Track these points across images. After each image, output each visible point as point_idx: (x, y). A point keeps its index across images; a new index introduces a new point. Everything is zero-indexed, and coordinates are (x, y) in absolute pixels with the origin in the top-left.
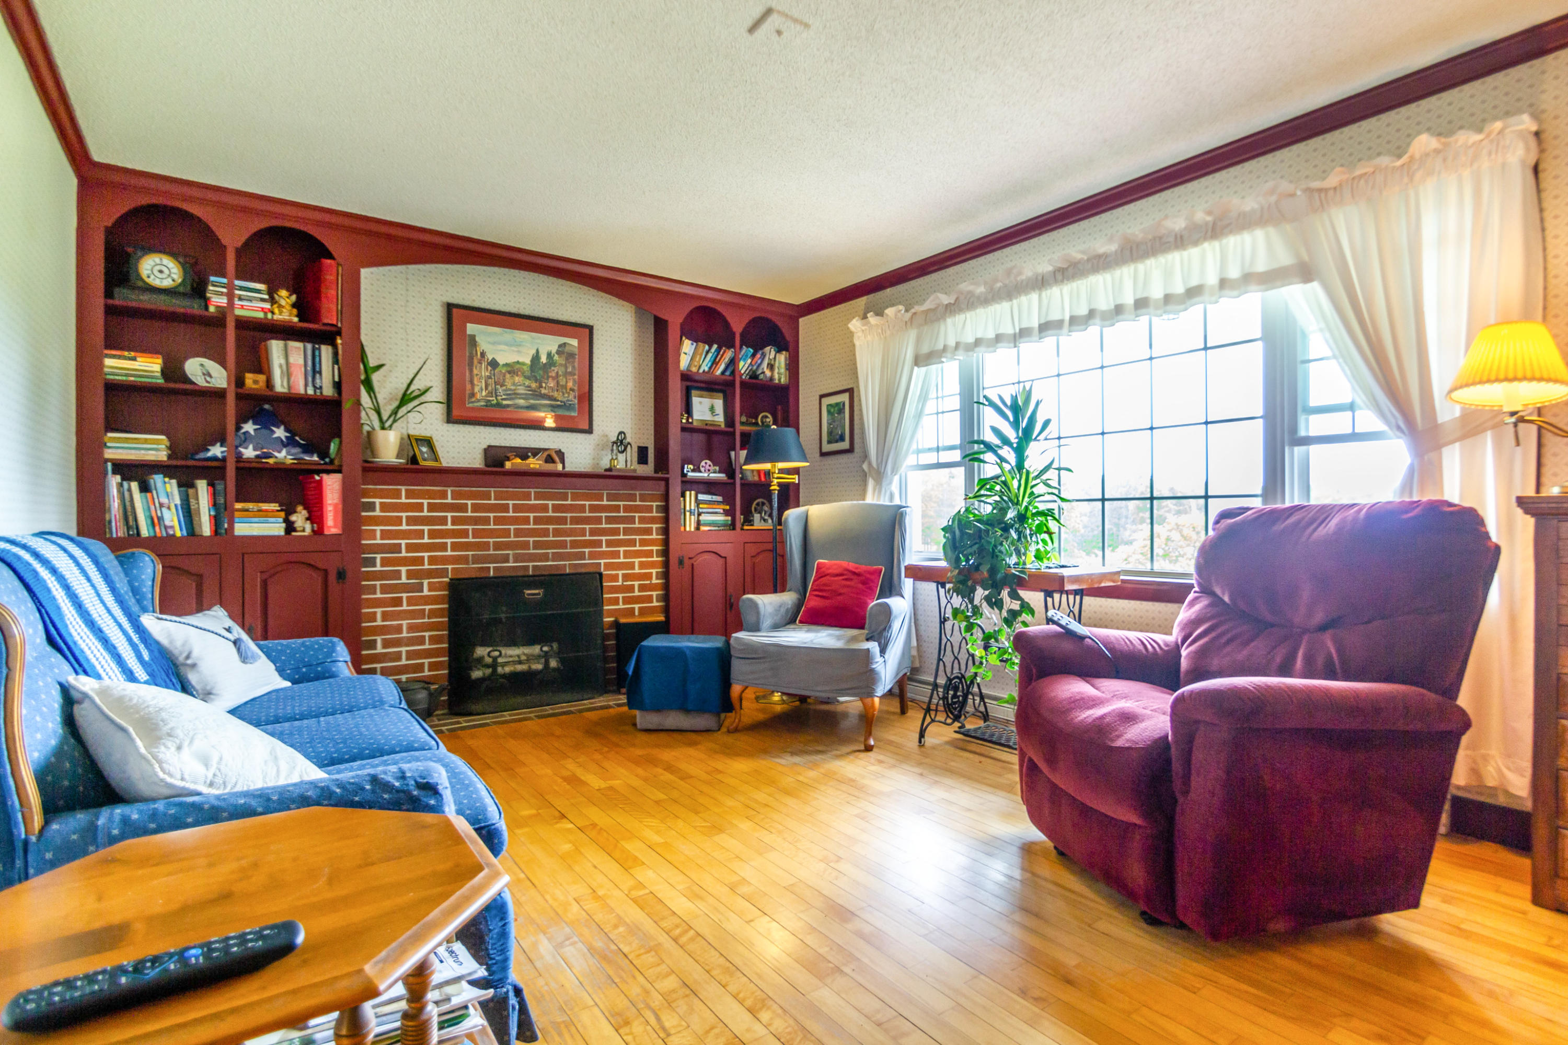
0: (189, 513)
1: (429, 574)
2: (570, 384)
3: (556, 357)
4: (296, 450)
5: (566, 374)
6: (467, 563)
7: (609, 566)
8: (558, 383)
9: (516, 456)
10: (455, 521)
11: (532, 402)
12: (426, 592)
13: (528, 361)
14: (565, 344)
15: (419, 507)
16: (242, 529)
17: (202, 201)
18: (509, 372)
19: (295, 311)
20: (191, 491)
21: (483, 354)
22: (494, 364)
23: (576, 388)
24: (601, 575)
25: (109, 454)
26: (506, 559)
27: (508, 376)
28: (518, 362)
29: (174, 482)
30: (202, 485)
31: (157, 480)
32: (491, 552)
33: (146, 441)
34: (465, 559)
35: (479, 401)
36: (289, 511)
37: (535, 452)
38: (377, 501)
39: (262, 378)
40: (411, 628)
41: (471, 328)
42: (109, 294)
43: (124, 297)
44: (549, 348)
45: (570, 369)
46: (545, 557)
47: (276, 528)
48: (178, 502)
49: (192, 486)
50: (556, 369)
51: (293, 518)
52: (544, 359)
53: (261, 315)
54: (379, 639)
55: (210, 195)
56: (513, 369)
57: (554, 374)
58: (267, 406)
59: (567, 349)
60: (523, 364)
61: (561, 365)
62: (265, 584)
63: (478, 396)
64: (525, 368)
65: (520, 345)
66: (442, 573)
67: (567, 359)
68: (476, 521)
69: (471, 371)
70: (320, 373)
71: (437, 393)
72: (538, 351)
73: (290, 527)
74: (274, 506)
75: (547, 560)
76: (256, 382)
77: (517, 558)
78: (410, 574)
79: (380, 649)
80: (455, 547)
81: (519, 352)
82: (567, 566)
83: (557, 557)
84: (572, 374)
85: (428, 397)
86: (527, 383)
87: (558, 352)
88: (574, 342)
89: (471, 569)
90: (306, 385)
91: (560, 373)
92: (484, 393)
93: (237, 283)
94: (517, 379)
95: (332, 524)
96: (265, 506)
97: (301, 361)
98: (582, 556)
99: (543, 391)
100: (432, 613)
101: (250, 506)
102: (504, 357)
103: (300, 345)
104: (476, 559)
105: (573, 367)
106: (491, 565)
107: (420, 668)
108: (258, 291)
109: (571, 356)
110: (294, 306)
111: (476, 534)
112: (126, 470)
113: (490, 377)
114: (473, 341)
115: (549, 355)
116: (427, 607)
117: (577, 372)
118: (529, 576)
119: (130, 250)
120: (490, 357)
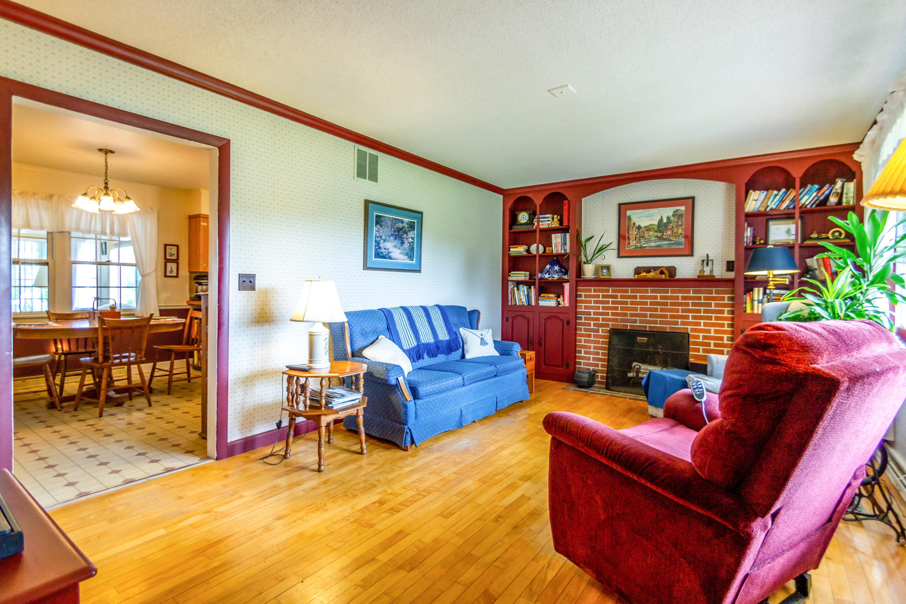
0: (528, 297)
1: (602, 325)
2: (680, 231)
3: (672, 218)
4: (560, 274)
5: (677, 226)
6: (618, 322)
7: (692, 330)
8: (673, 231)
9: (644, 271)
10: (613, 303)
11: (658, 243)
12: (600, 333)
13: (656, 223)
14: (677, 210)
15: (598, 296)
16: (542, 303)
17: (530, 192)
18: (647, 230)
19: (558, 222)
20: (530, 290)
21: (634, 224)
22: (639, 228)
23: (683, 233)
24: (688, 334)
25: (510, 278)
26: (635, 321)
27: (646, 232)
28: (651, 225)
29: (525, 287)
30: (532, 287)
31: (521, 286)
32: (629, 318)
33: (519, 274)
34: (617, 320)
35: (632, 246)
36: (559, 297)
37: (655, 269)
38: (583, 294)
39: (550, 248)
40: (595, 348)
41: (629, 213)
42: (510, 228)
43: (516, 228)
44: (667, 215)
45: (680, 223)
46: (656, 322)
47: (552, 303)
48: (526, 293)
49: (530, 288)
50: (672, 225)
51: (559, 300)
52: (665, 220)
53: (547, 226)
54: (583, 350)
55: (532, 189)
56: (648, 229)
57: (670, 227)
58: (555, 258)
59: (679, 213)
60: (654, 225)
61: (675, 222)
62: (545, 323)
63: (632, 244)
64: (655, 227)
65: (652, 216)
66: (608, 325)
67: (678, 218)
68: (622, 303)
69: (628, 233)
70: (566, 244)
71: (615, 245)
72: (662, 217)
73: (558, 303)
74: (553, 295)
75: (657, 324)
76: (549, 250)
77: (641, 322)
78: (595, 325)
79: (583, 354)
80: (613, 314)
81: (652, 219)
82: (668, 328)
83: (661, 322)
84: (681, 225)
85: (611, 247)
86: (656, 234)
87: (673, 216)
88: (683, 208)
89: (620, 325)
90: (562, 249)
91: (674, 226)
92: (634, 242)
93: (540, 216)
94: (650, 233)
95: (567, 303)
96: (550, 295)
97: (560, 241)
98: (677, 323)
99: (664, 237)
100: (603, 343)
101: (546, 295)
102: (644, 223)
103: (560, 235)
104: (622, 321)
105: (682, 221)
106: (629, 324)
107: (597, 365)
108: (548, 218)
109: (681, 216)
110: (559, 220)
111: (622, 308)
112: (518, 283)
113: (637, 234)
114: (629, 218)
115: (668, 218)
116: (601, 340)
117: (684, 224)
118: (647, 331)
119: (517, 212)
120: (637, 224)
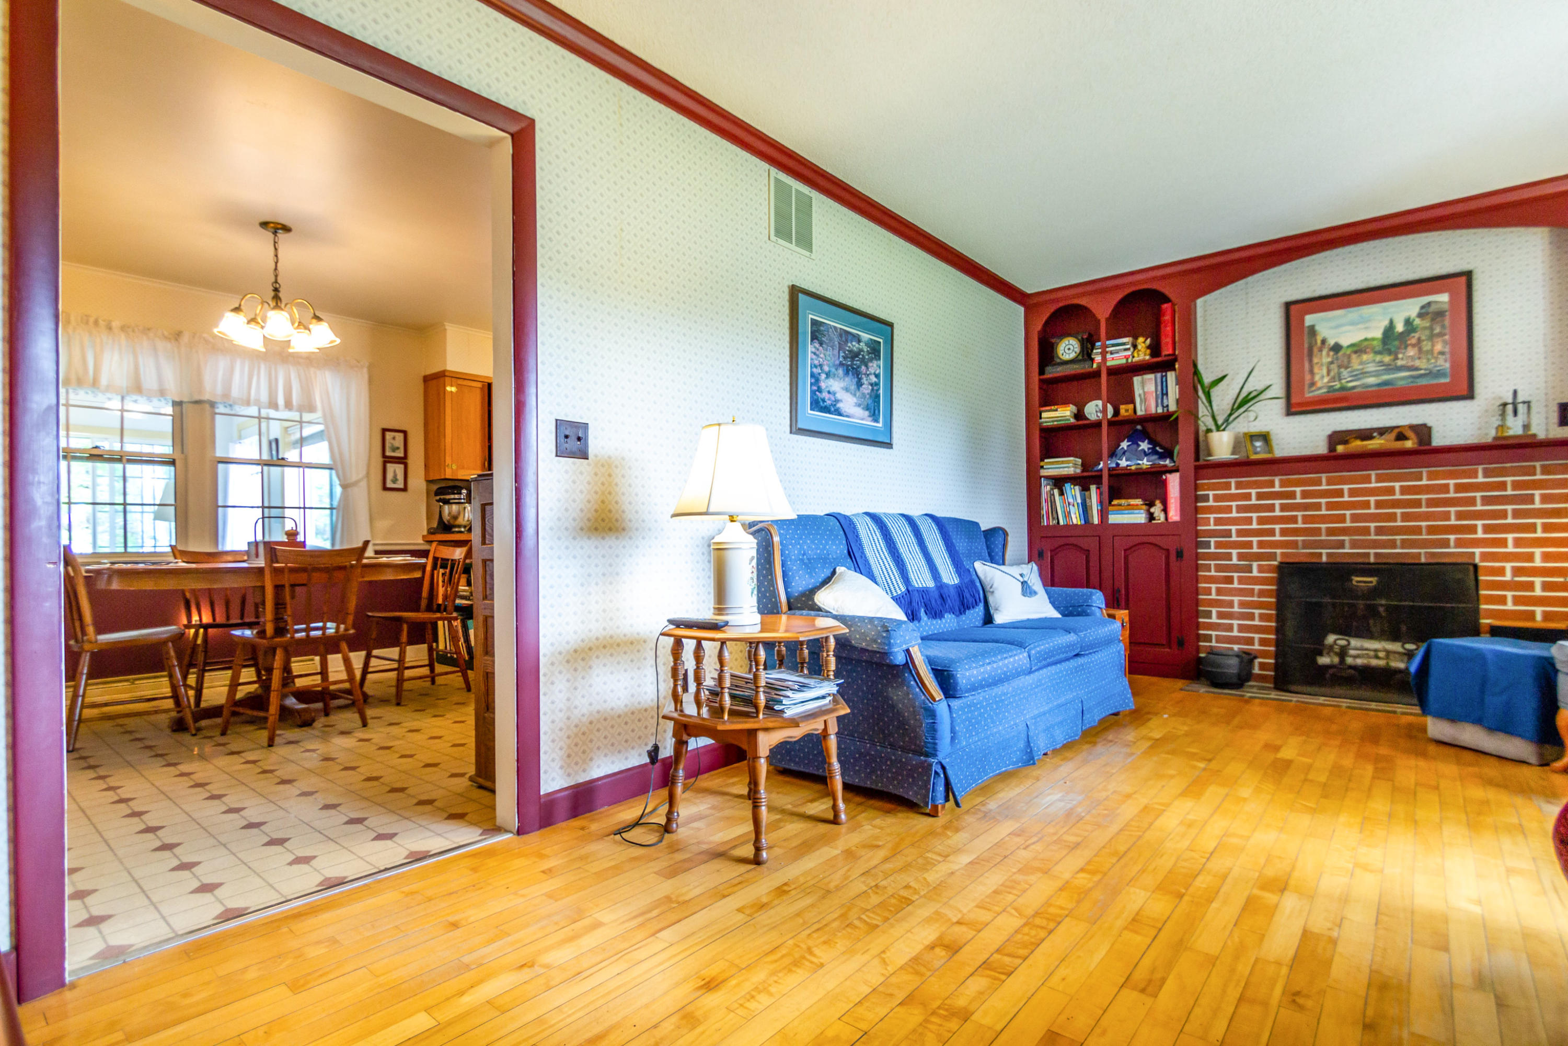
0: (1085, 509)
1: (1258, 557)
2: (1439, 347)
3: (1417, 322)
4: (1155, 457)
5: (1432, 337)
6: (1297, 548)
7: (1484, 556)
8: (1420, 350)
9: (1356, 438)
10: (1283, 508)
11: (1386, 377)
12: (1255, 573)
13: (1378, 334)
14: (1429, 304)
15: (1248, 497)
16: (1115, 518)
17: (1084, 294)
18: (1356, 352)
19: (1148, 351)
20: (1087, 493)
21: (1324, 342)
22: (1337, 348)
23: (1447, 349)
24: (1476, 567)
25: (1043, 473)
26: (1341, 545)
27: (1354, 356)
28: (1366, 340)
29: (1077, 488)
30: (1093, 488)
31: (1068, 487)
32: (1323, 538)
33: (1063, 462)
34: (1294, 544)
35: (1320, 388)
36: (1151, 504)
37: (1382, 431)
38: (1211, 493)
39: (1131, 406)
40: (1242, 604)
41: (1309, 320)
42: (1042, 372)
43: (1052, 372)
44: (1406, 314)
45: (1437, 330)
46: (1393, 544)
47: (1139, 517)
48: (1079, 501)
49: (1088, 489)
50: (1417, 335)
51: (1152, 510)
52: (1400, 327)
53: (1124, 361)
54: (1214, 611)
55: (1081, 290)
56: (1359, 349)
57: (1414, 341)
58: (1139, 427)
59: (1433, 308)
60: (1373, 339)
61: (1425, 328)
62: (1126, 557)
63: (1319, 384)
64: (1375, 343)
65: (1369, 321)
66: (1272, 556)
67: (1433, 320)
68: (1306, 507)
69: (1311, 361)
70: (1167, 394)
71: (1278, 389)
72: (1391, 322)
73: (1151, 517)
74: (1139, 502)
75: (1395, 547)
76: (1127, 411)
77: (1354, 545)
78: (1241, 557)
79: (1214, 619)
80: (1284, 532)
81: (1366, 328)
82: (1423, 555)
83: (1405, 543)
84: (1441, 335)
85: (1269, 394)
86: (1378, 358)
87: (1420, 315)
88: (1444, 298)
89: (1302, 554)
90: (1157, 406)
91: (1423, 338)
92: (1326, 380)
93: (1108, 342)
94: (1365, 357)
95: (1174, 515)
96: (1133, 502)
97: (1153, 389)
98: (1446, 543)
99: (1399, 363)
100: (1262, 593)
101: (1123, 502)
102: (1347, 339)
103: (1152, 376)
104: (1306, 545)
105: (1443, 327)
106: (1324, 551)
107: (1250, 641)
108: (1124, 344)
109: (1440, 314)
110: (1148, 347)
111: (1306, 519)
112: (1059, 482)
113: (1332, 363)
114: (1312, 331)
115: (1408, 322)
116: (1257, 587)
117: (1447, 331)
118: (1369, 564)
119: (1053, 340)
120: (1332, 342)
